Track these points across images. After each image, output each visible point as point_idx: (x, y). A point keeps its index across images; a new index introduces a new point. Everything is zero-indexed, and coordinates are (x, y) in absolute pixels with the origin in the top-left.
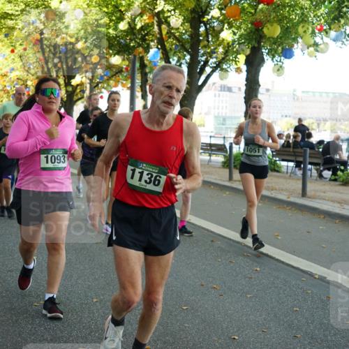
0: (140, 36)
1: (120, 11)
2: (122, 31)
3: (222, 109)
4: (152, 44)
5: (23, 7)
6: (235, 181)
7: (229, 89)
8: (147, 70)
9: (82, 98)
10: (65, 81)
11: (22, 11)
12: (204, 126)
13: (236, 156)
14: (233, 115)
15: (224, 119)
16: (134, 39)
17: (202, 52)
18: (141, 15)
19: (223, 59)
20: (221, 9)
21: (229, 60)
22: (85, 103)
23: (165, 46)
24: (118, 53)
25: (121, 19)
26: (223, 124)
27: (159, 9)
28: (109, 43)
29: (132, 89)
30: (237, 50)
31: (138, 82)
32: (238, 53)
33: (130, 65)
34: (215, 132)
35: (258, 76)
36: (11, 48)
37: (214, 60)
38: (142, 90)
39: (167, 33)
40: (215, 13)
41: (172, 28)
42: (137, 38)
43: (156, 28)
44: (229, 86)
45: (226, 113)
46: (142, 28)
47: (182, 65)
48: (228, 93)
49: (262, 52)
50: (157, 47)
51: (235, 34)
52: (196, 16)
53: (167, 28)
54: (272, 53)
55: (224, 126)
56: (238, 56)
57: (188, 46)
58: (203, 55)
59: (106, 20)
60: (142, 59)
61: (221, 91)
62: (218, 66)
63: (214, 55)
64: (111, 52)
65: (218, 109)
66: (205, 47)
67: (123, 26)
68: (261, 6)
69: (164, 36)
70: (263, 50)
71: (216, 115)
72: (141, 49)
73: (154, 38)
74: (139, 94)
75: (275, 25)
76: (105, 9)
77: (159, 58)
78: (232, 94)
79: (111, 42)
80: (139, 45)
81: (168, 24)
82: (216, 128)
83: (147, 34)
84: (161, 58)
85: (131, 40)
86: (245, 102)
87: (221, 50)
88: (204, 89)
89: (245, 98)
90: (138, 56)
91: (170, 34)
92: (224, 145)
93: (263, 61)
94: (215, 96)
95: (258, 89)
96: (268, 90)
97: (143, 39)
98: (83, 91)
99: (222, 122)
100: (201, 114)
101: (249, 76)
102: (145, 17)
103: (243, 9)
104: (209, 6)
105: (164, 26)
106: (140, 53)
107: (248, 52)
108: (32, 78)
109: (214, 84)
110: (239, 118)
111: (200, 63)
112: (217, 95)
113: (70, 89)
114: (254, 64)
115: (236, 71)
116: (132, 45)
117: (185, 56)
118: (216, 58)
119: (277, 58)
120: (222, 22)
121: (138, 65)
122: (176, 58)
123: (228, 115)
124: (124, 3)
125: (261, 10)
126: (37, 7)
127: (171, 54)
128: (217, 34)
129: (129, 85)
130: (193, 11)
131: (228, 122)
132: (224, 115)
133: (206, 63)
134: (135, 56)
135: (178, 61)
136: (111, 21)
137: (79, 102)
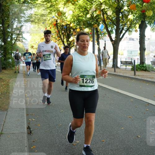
0: (96, 20)
1: (87, 10)
2: (88, 18)
3: (130, 47)
4: (100, 22)
5: (49, 11)
6: (137, 75)
7: (133, 40)
8: (99, 33)
9: (74, 46)
10: (67, 40)
11: (49, 13)
12: (123, 55)
13: (137, 66)
14: (135, 50)
15: (131, 52)
16: (93, 21)
17: (121, 24)
18: (96, 11)
19: (130, 27)
20: (128, 7)
21: (132, 27)
22: (75, 48)
23: (106, 23)
24: (87, 27)
25: (88, 13)
26: (131, 54)
27: (103, 8)
28: (83, 23)
29: (93, 41)
30: (135, 23)
31: (96, 38)
32: (136, 24)
33: (92, 31)
34: (127, 57)
35: (145, 32)
36: (45, 28)
37: (126, 27)
38: (97, 41)
39: (107, 18)
40: (126, 8)
41: (108, 16)
42: (94, 20)
43: (102, 16)
44: (133, 38)
45: (132, 49)
46: (96, 16)
47: (113, 30)
48: (132, 41)
49: (146, 23)
50: (103, 24)
51: (134, 16)
52: (118, 10)
53: (106, 16)
54: (150, 23)
55: (131, 55)
56: (136, 25)
57: (115, 22)
58: (121, 25)
59: (82, 14)
60: (97, 29)
61: (129, 40)
62: (128, 30)
63: (126, 25)
64: (84, 27)
65: (129, 48)
66: (122, 22)
67: (89, 16)
68: (144, 4)
69: (105, 19)
70: (146, 22)
71: (128, 50)
72: (96, 25)
73: (101, 20)
74: (96, 43)
75: (150, 11)
76: (81, 10)
77: (103, 28)
78: (134, 41)
79: (84, 23)
80: (95, 23)
81: (107, 14)
82: (128, 56)
83: (98, 19)
84: (104, 28)
85: (92, 21)
86: (140, 44)
87: (129, 23)
88: (123, 39)
89: (139, 42)
90: (95, 28)
91: (108, 18)
92: (132, 62)
93: (146, 26)
94: (127, 42)
95: (145, 38)
96: (149, 39)
97: (97, 21)
98: (74, 43)
99: (130, 53)
100: (122, 50)
101: (141, 33)
102: (97, 12)
103: (137, 6)
104: (123, 6)
105: (105, 15)
106: (96, 26)
107: (140, 23)
108: (54, 39)
109: (126, 37)
110: (137, 51)
111: (120, 29)
112: (128, 42)
113: (69, 43)
114: (142, 28)
115: (135, 31)
116: (92, 23)
117: (114, 26)
118: (127, 26)
119: (152, 25)
120: (129, 12)
121: (95, 31)
122: (110, 28)
123: (133, 50)
124: (88, 7)
125: (145, 6)
126: (55, 11)
127: (108, 26)
128: (127, 17)
129: (92, 40)
130: (116, 8)
131: (133, 53)
132: (131, 50)
133: (123, 29)
134: (94, 28)
135: (112, 28)
136: (84, 14)
137: (73, 48)
